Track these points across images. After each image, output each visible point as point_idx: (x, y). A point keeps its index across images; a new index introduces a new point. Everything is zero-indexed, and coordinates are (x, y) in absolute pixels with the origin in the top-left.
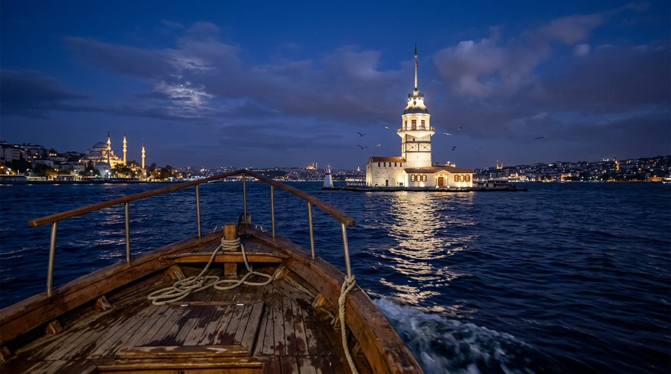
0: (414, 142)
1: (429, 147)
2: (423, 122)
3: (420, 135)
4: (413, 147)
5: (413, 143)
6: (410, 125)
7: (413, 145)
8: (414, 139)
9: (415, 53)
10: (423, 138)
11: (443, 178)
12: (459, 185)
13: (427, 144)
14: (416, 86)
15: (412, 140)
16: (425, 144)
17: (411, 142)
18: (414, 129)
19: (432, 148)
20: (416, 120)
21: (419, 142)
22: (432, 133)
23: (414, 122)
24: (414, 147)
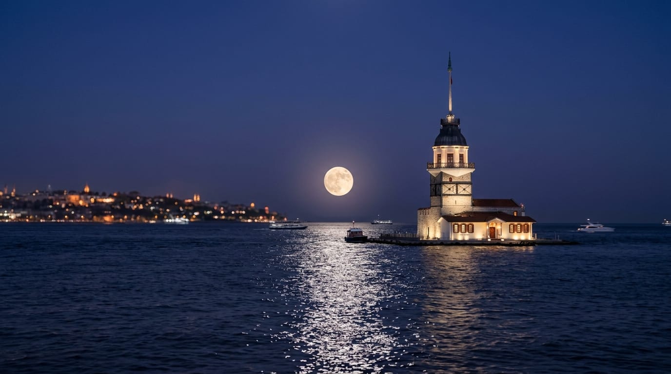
0: (451, 182)
1: (469, 189)
2: (461, 156)
3: (459, 174)
4: (449, 189)
5: (449, 184)
6: (444, 160)
7: (449, 186)
8: (451, 179)
9: (450, 65)
10: (462, 177)
11: (494, 228)
12: (516, 237)
13: (468, 185)
14: (450, 109)
15: (448, 180)
16: (465, 185)
17: (447, 183)
18: (451, 165)
19: (473, 190)
20: (453, 154)
21: (457, 183)
22: (472, 170)
23: (450, 156)
24: (452, 189)
